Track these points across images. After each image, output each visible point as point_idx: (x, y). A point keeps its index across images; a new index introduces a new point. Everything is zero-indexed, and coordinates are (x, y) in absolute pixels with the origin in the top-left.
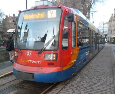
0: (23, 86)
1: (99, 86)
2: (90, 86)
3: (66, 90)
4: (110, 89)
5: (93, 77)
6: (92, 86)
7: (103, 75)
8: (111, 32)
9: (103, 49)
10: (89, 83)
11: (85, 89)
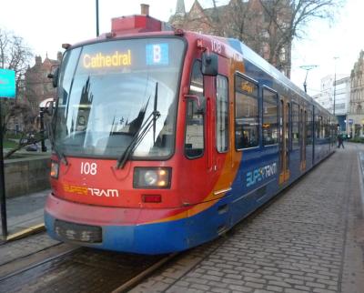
0: (83, 259)
1: (298, 262)
2: (273, 261)
3: (203, 271)
4: (330, 269)
5: (287, 239)
6: (277, 262)
7: (316, 231)
9: (330, 159)
10: (272, 253)
11: (258, 267)
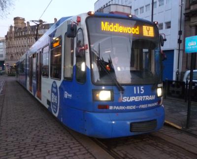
8: (12, 57)
